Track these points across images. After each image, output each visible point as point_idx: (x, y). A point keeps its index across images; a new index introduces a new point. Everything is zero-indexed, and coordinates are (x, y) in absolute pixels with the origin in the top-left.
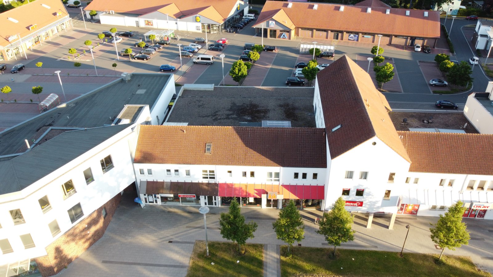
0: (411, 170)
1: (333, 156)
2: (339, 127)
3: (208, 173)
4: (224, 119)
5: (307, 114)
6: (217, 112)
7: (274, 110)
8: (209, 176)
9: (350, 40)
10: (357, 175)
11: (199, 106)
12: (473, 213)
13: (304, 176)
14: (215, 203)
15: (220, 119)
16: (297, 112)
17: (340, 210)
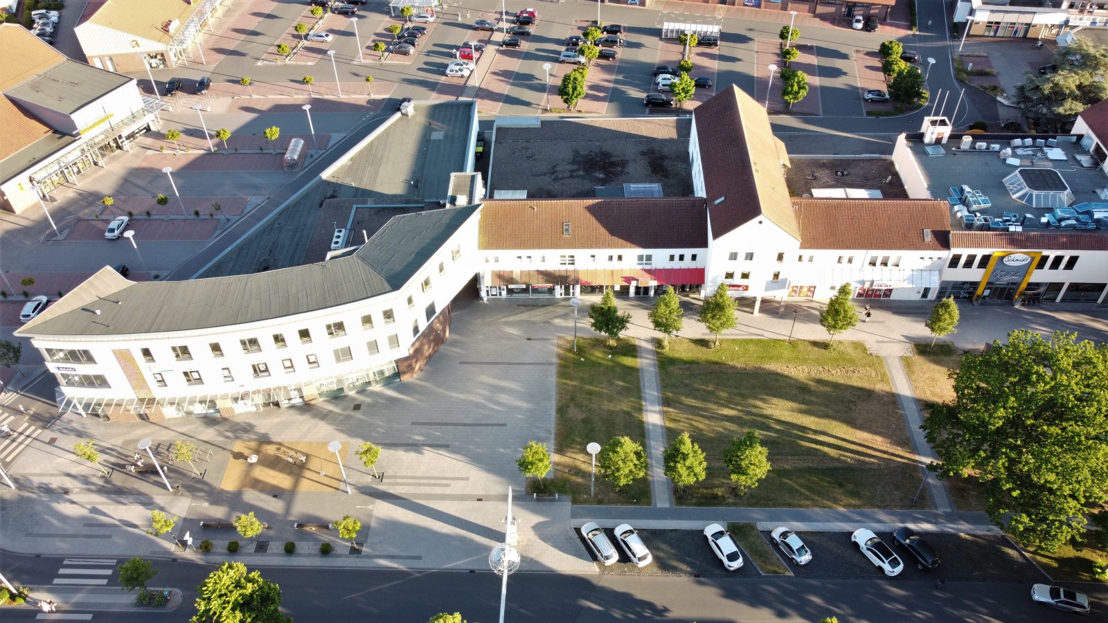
0: (803, 247)
1: (715, 236)
2: (722, 199)
3: (567, 258)
4: (568, 178)
5: (680, 166)
6: (554, 167)
7: (635, 160)
8: (567, 262)
9: (746, 5)
10: (741, 256)
11: (528, 158)
12: (878, 293)
13: (682, 258)
14: (573, 293)
15: (562, 178)
16: (667, 163)
17: (721, 296)
